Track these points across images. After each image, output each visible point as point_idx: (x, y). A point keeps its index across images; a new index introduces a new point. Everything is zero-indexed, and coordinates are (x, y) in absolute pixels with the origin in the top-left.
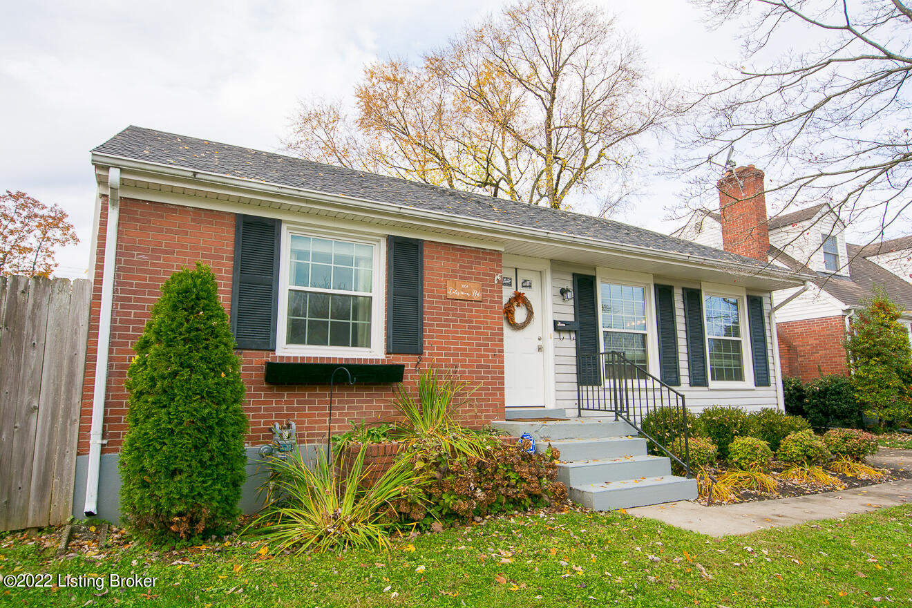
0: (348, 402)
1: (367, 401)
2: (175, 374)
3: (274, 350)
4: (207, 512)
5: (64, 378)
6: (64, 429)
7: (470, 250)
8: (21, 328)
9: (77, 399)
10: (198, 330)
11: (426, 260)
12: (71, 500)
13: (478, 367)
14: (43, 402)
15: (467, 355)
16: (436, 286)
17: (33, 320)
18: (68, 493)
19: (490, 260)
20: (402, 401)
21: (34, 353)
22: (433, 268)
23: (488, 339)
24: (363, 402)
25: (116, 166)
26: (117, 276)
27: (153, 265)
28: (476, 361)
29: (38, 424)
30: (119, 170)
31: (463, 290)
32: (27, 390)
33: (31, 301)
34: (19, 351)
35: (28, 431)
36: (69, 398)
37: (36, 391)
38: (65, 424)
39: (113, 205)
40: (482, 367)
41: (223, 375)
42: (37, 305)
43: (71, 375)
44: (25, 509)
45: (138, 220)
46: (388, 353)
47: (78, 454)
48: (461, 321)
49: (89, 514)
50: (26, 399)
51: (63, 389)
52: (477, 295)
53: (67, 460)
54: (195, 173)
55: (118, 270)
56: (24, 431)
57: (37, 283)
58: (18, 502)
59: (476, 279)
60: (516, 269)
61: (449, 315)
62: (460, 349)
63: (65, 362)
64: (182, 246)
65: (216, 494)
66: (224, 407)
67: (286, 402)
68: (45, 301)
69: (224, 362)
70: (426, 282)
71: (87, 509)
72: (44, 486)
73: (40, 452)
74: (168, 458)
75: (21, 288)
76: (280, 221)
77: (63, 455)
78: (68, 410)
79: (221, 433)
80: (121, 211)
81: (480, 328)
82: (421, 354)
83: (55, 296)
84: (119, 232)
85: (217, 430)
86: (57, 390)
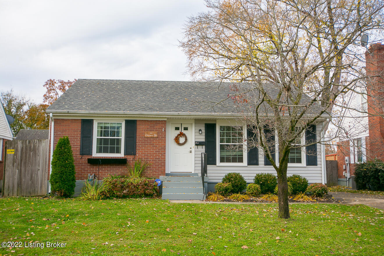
0: (112, 169)
1: (118, 169)
2: (57, 161)
3: (92, 155)
4: (63, 191)
5: (44, 163)
6: (45, 174)
7: (154, 121)
8: (36, 152)
9: (47, 167)
10: (62, 152)
11: (138, 126)
12: (46, 190)
13: (155, 159)
14: (40, 168)
15: (152, 155)
16: (141, 134)
17: (38, 149)
18: (46, 188)
19: (161, 123)
20: (129, 169)
21: (38, 157)
22: (140, 128)
23: (160, 150)
24: (117, 169)
25: (51, 113)
26: (54, 138)
27: (62, 135)
28: (155, 157)
29: (40, 173)
30: (52, 113)
31: (151, 134)
32: (37, 165)
33: (37, 145)
34: (35, 157)
35: (38, 174)
36: (45, 167)
37: (39, 166)
38: (45, 173)
39: (52, 121)
40: (157, 159)
41: (67, 162)
42: (39, 146)
43: (46, 162)
44: (38, 191)
45: (59, 124)
46: (125, 155)
47: (48, 180)
48: (150, 144)
49: (49, 193)
50: (37, 167)
51: (44, 165)
52: (156, 135)
53: (45, 181)
54: (68, 112)
55: (54, 136)
56: (37, 174)
57: (38, 141)
58: (36, 190)
59: (156, 130)
60: (181, 124)
61: (145, 143)
62: (149, 153)
63: (45, 159)
64: (69, 129)
65: (65, 187)
66: (67, 169)
67: (95, 169)
68: (40, 145)
69: (67, 159)
70: (138, 133)
71: (49, 192)
72: (41, 187)
73: (40, 179)
74: (55, 179)
75: (35, 142)
76: (93, 120)
77: (45, 180)
78: (45, 170)
79: (66, 174)
80: (54, 122)
81: (157, 146)
82: (136, 155)
83: (42, 144)
84: (54, 127)
85: (65, 174)
86: (43, 165)
